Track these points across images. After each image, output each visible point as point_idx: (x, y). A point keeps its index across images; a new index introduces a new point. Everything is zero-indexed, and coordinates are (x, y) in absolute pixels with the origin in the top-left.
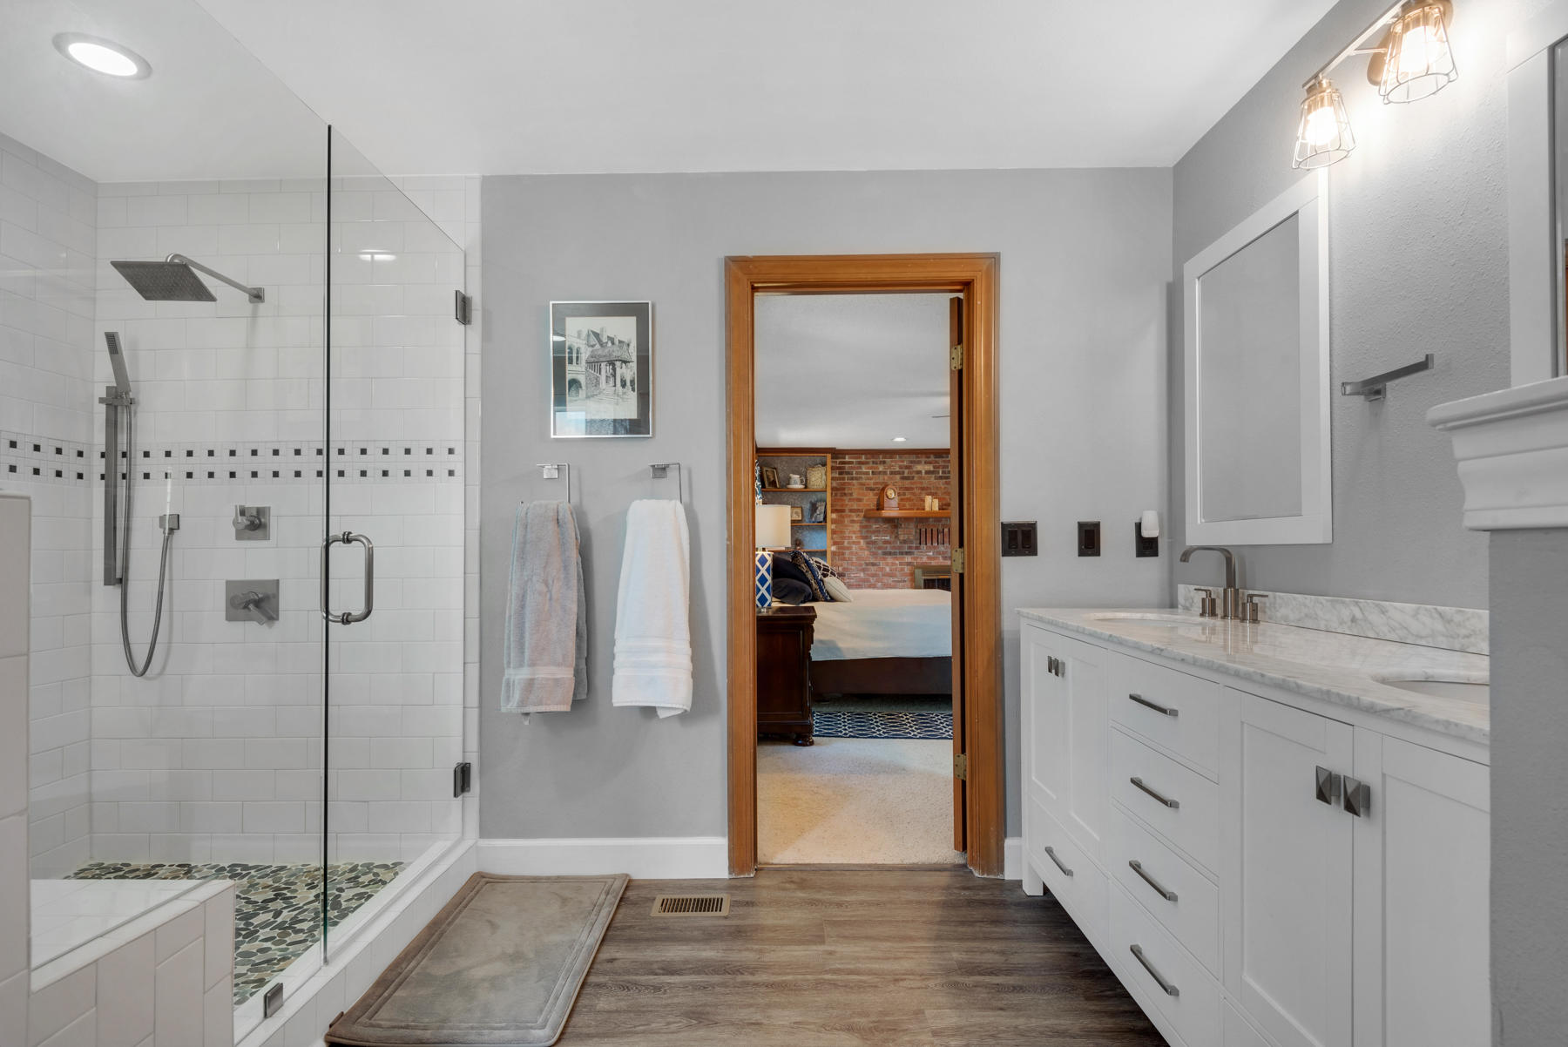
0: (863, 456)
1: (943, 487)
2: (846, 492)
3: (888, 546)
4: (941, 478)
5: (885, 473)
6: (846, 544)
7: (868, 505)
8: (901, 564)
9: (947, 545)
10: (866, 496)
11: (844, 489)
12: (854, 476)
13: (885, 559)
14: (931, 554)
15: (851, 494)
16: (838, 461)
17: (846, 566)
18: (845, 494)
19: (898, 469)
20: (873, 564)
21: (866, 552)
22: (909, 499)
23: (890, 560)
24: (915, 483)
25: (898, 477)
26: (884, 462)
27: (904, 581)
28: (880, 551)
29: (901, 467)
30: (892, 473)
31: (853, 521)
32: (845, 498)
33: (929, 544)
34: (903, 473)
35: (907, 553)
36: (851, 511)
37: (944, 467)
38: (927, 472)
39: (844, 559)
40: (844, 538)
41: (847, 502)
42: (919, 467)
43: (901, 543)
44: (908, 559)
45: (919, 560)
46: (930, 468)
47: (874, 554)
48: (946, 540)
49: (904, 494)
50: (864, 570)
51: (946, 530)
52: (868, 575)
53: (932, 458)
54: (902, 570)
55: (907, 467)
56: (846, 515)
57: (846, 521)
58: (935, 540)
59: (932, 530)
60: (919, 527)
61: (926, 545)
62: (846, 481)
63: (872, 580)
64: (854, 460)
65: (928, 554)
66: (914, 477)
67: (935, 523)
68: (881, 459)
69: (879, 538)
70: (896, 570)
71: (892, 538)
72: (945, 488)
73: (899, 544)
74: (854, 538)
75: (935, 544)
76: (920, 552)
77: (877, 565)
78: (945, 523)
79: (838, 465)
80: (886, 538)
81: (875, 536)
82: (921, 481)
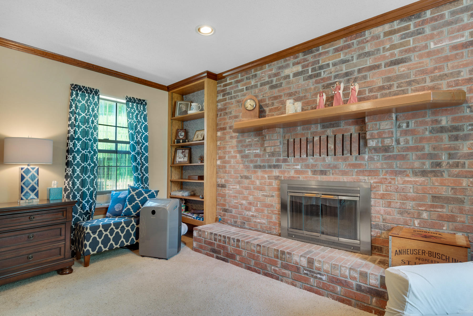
0: (239, 75)
1: (313, 87)
2: (227, 111)
3: (259, 159)
4: (310, 77)
5: (256, 86)
6: (227, 158)
8: (269, 178)
9: (317, 156)
11: (225, 109)
12: (233, 95)
13: (255, 172)
14: (299, 167)
15: (231, 113)
16: (222, 84)
17: (227, 178)
18: (226, 113)
19: (267, 79)
20: (247, 178)
21: (241, 166)
23: (260, 173)
24: (284, 90)
25: (267, 87)
26: (256, 76)
27: (272, 196)
28: (252, 165)
29: (270, 77)
30: (262, 85)
31: (232, 137)
32: (226, 117)
33: (297, 156)
34: (272, 81)
35: (275, 167)
37: (314, 63)
38: (296, 75)
39: (226, 172)
40: (225, 153)
41: (227, 121)
42: (287, 72)
44: (276, 172)
45: (286, 175)
46: (299, 68)
47: (247, 167)
48: (317, 150)
49: (273, 104)
50: (239, 183)
51: (316, 139)
52: (243, 187)
54: (270, 184)
56: (227, 132)
57: (227, 137)
58: (304, 151)
59: (301, 139)
60: (287, 138)
61: (294, 157)
62: (227, 101)
63: (246, 193)
64: (233, 81)
65: (295, 167)
66: (281, 83)
67: (303, 132)
68: (253, 74)
69: (251, 151)
70: (265, 184)
71: (261, 150)
72: (315, 88)
73: (267, 156)
74: (232, 152)
75: (304, 156)
76: (288, 165)
77: (249, 179)
78: (315, 130)
79: (222, 88)
80: (256, 151)
81: (249, 150)
82: (288, 86)
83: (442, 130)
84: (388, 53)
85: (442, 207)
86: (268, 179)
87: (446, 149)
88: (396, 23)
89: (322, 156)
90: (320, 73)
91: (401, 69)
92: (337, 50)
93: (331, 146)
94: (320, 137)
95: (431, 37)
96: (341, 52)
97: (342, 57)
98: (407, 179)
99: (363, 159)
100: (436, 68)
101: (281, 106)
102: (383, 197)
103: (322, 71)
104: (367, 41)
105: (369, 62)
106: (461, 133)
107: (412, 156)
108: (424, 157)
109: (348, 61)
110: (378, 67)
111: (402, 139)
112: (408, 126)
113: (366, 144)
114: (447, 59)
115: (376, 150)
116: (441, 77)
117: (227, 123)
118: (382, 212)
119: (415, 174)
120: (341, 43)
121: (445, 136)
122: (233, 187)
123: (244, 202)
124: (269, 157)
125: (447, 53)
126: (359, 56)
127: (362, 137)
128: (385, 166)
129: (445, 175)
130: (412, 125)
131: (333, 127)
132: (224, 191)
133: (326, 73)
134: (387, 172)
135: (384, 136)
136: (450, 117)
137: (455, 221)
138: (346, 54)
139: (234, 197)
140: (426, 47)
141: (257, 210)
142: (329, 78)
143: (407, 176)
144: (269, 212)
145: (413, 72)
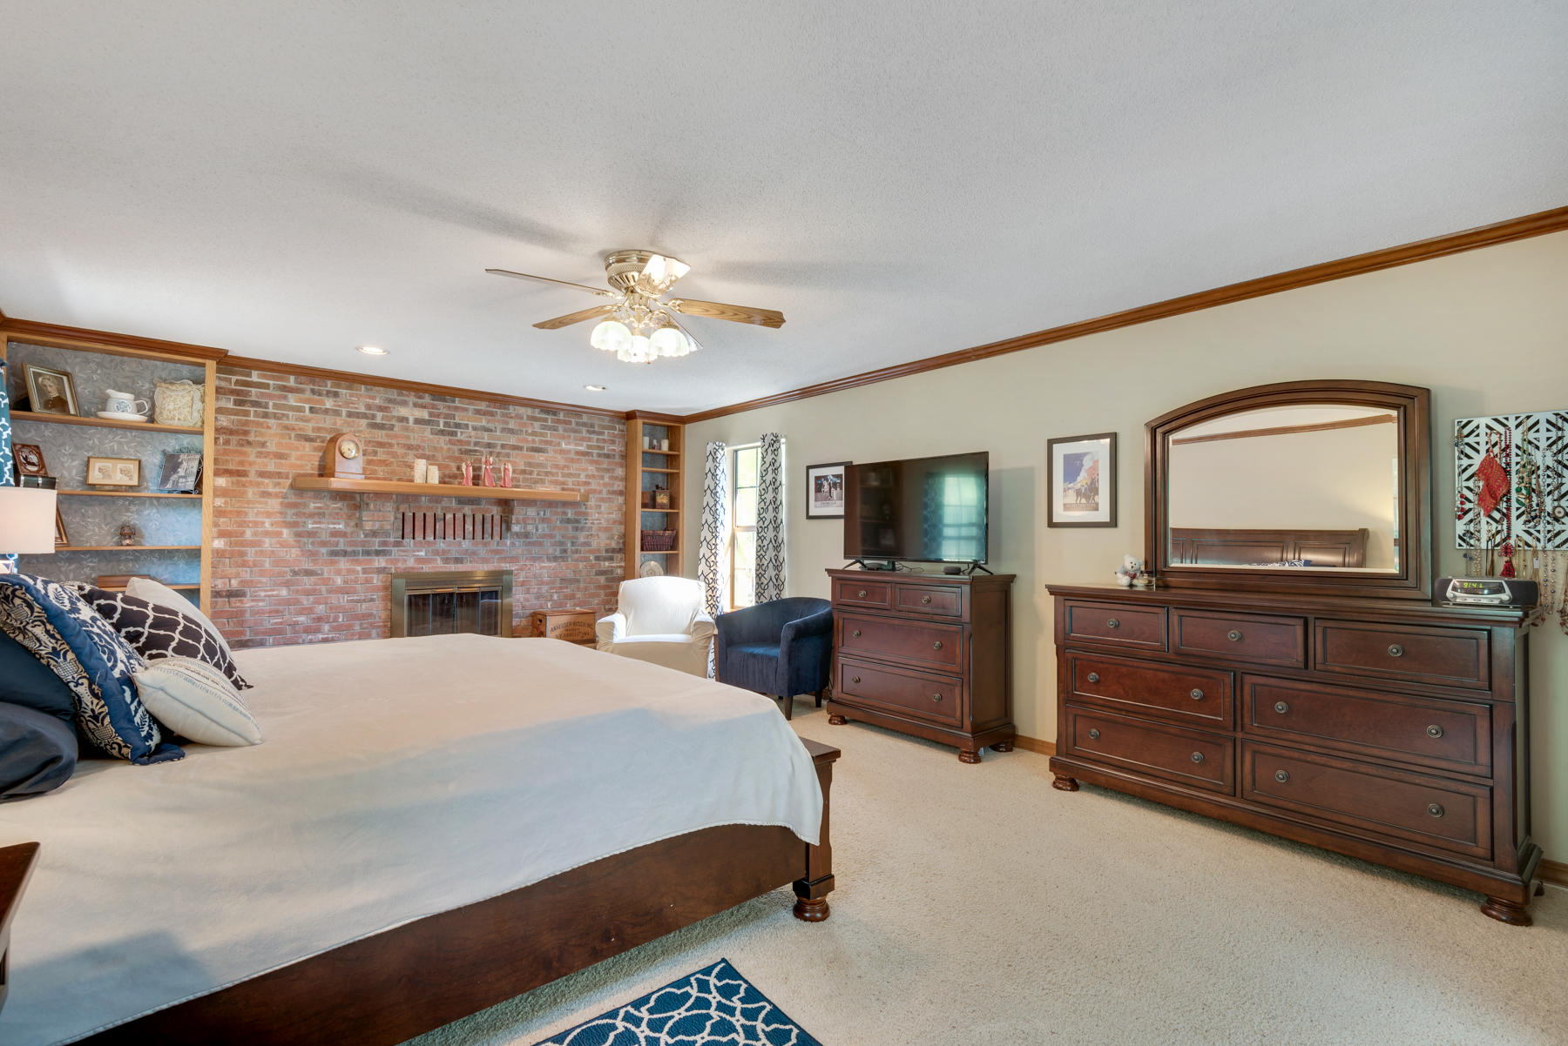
0: (292, 378)
1: (445, 447)
2: (251, 438)
3: (342, 540)
4: (442, 432)
5: (337, 413)
6: (248, 534)
7: (301, 466)
8: (365, 571)
10: (297, 449)
11: (246, 433)
12: (271, 410)
13: (332, 563)
14: (422, 554)
15: (263, 445)
16: (234, 378)
17: (248, 577)
18: (249, 443)
19: (362, 409)
20: (308, 573)
21: (295, 552)
22: (383, 463)
23: (343, 563)
24: (396, 437)
25: (364, 422)
26: (336, 395)
27: (372, 600)
28: (324, 550)
29: (369, 407)
30: (350, 415)
31: (265, 494)
32: (246, 449)
33: (419, 538)
34: (374, 417)
35: (378, 553)
36: (262, 474)
37: (447, 416)
38: (418, 421)
39: (244, 564)
40: (241, 525)
41: (252, 458)
42: (403, 411)
43: (366, 536)
44: (380, 562)
45: (400, 565)
46: (424, 414)
47: (312, 554)
48: (450, 531)
49: (375, 453)
50: (287, 584)
51: (449, 516)
52: (298, 591)
53: (427, 399)
54: (367, 581)
55: (381, 409)
56: (251, 482)
57: (251, 493)
58: (429, 531)
59: (425, 515)
60: (401, 510)
61: (414, 538)
62: (252, 418)
63: (306, 601)
64: (271, 382)
65: (417, 553)
66: (393, 425)
67: (430, 505)
68: (329, 388)
69: (323, 526)
70: (356, 582)
71: (347, 525)
72: (449, 449)
73: (362, 536)
74: (267, 525)
75: (430, 538)
76: (404, 551)
77: (317, 574)
78: (448, 505)
79: (233, 387)
80: (337, 526)
81: (314, 523)
82: (406, 434)
83: (569, 521)
84: (530, 438)
85: (567, 588)
86: (363, 573)
87: (569, 538)
88: (537, 410)
89: (457, 539)
90: (456, 433)
91: (540, 458)
92: (478, 412)
93: (469, 527)
94: (454, 515)
95: (563, 438)
96: (483, 417)
97: (484, 423)
98: (543, 565)
99: (506, 544)
100: (565, 466)
101: (392, 460)
102: (523, 584)
103: (459, 430)
104: (511, 417)
105: (513, 440)
106: (580, 526)
107: (547, 542)
108: (555, 544)
109: (491, 431)
110: (520, 448)
111: (540, 526)
112: (544, 514)
113: (509, 528)
114: (572, 460)
115: (517, 535)
116: (569, 475)
117: (251, 464)
118: (522, 600)
119: (549, 559)
120: (483, 406)
121: (570, 526)
122: (270, 593)
123: (302, 619)
124: (365, 536)
125: (572, 455)
126: (503, 430)
127: (506, 522)
128: (525, 553)
129: (569, 559)
130: (548, 514)
131: (473, 504)
132: (238, 604)
133: (464, 435)
134: (527, 558)
135: (528, 522)
136: (574, 511)
137: (575, 598)
138: (488, 422)
139: (270, 612)
140: (559, 444)
141: (333, 629)
142: (468, 443)
143: (543, 561)
144: (365, 626)
145: (549, 464)
